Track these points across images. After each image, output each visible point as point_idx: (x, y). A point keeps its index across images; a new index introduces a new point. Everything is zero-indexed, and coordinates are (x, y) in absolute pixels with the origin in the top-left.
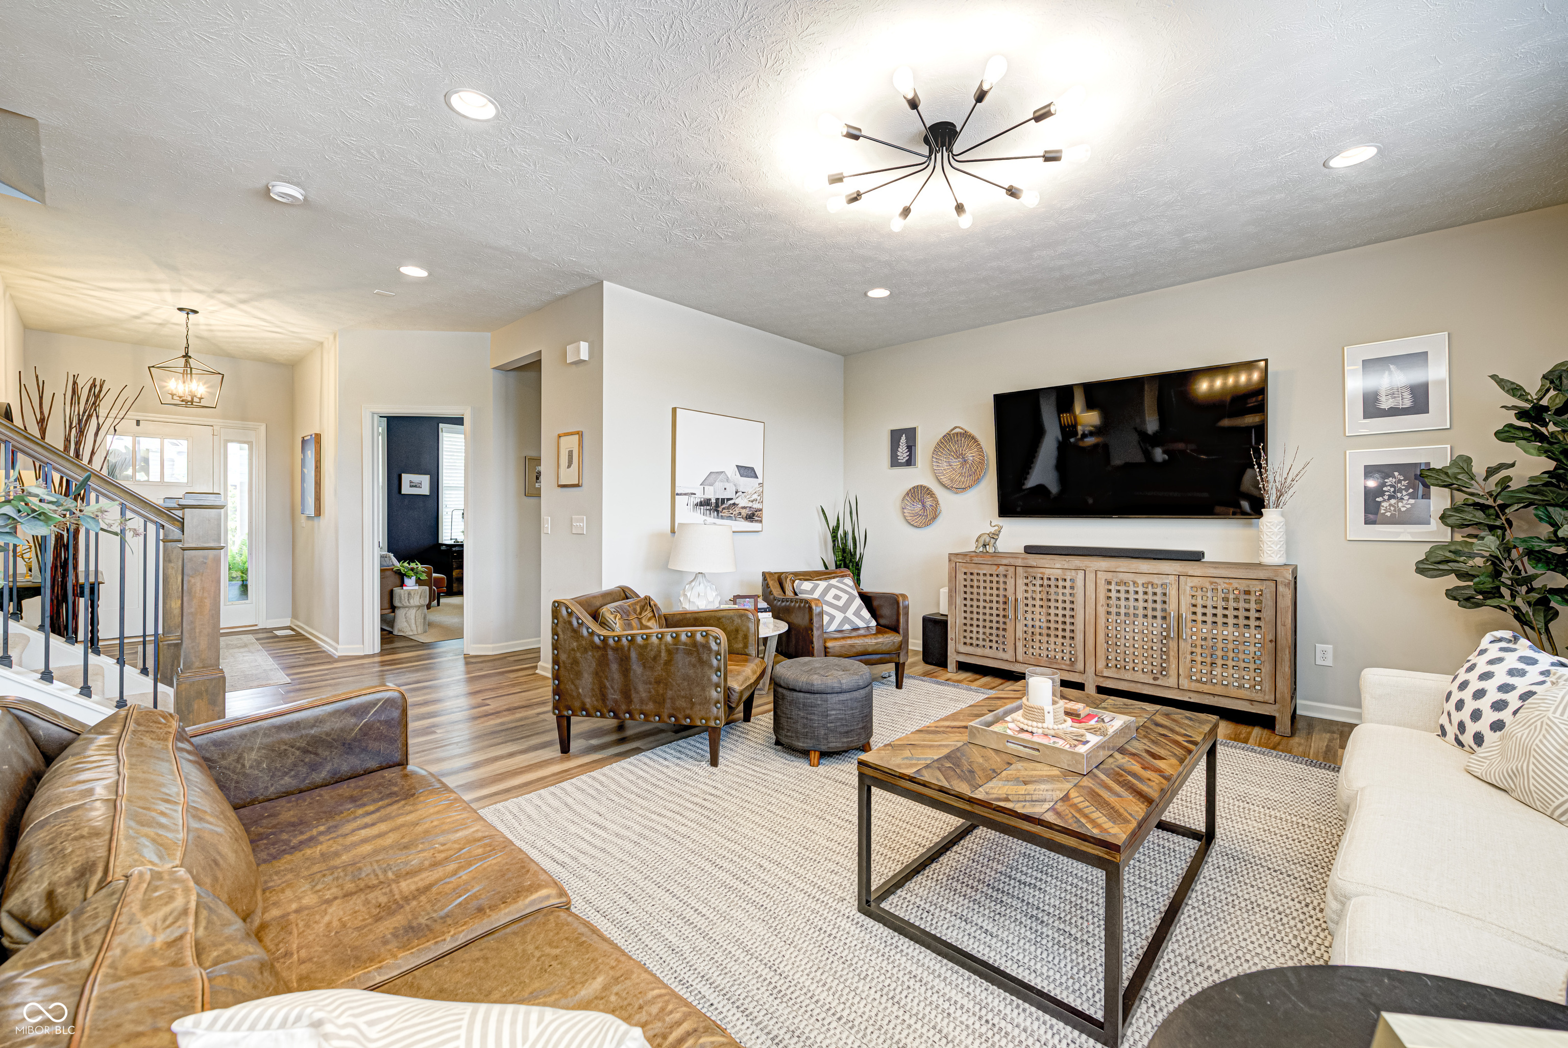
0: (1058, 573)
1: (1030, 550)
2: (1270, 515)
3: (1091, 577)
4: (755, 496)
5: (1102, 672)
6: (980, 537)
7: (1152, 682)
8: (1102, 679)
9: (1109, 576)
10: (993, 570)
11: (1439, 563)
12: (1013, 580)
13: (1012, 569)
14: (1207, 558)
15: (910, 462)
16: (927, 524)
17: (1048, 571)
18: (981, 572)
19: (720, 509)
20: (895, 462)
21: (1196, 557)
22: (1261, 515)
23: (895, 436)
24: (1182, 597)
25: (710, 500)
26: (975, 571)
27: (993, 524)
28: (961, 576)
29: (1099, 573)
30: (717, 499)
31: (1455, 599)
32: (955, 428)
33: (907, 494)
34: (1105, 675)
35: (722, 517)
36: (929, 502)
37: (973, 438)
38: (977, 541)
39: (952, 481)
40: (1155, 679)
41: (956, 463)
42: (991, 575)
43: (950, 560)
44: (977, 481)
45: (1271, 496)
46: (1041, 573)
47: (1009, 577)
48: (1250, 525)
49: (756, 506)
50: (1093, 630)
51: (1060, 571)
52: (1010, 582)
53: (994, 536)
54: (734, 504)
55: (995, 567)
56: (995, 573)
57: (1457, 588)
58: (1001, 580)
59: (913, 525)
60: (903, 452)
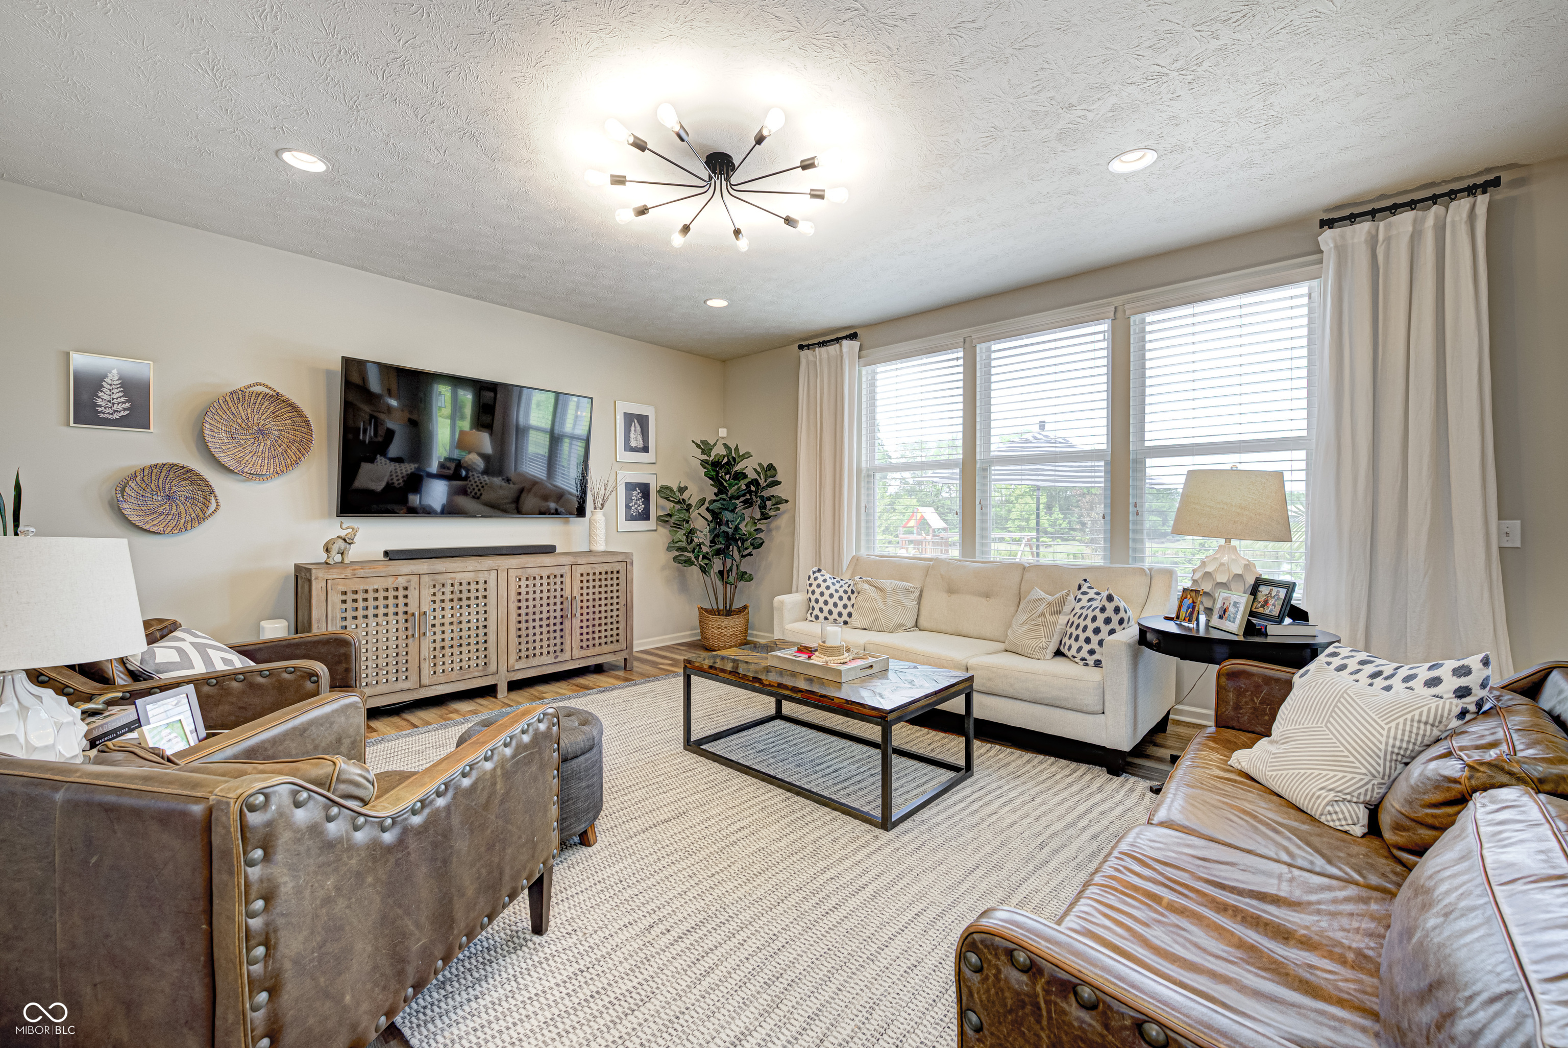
0: (470, 576)
1: (391, 556)
2: (592, 517)
3: (503, 576)
5: (513, 666)
6: (328, 541)
7: (553, 661)
8: (513, 673)
9: (519, 572)
10: (389, 583)
11: (676, 542)
12: (417, 592)
13: (416, 578)
14: (558, 551)
15: (132, 422)
16: (188, 526)
17: (458, 576)
18: (371, 588)
22: (587, 513)
24: (574, 583)
26: (361, 588)
27: (344, 526)
28: (336, 598)
29: (510, 571)
31: (679, 563)
32: (257, 384)
33: (130, 476)
34: (516, 668)
36: (184, 490)
37: (290, 405)
38: (327, 549)
39: (239, 461)
40: (556, 657)
41: (247, 436)
42: (386, 590)
44: (288, 467)
45: (590, 504)
46: (451, 579)
47: (411, 588)
48: (577, 522)
50: (505, 628)
51: (472, 574)
52: (413, 594)
53: (348, 540)
55: (391, 579)
57: (677, 557)
58: (401, 593)
59: (146, 530)
60: (112, 402)
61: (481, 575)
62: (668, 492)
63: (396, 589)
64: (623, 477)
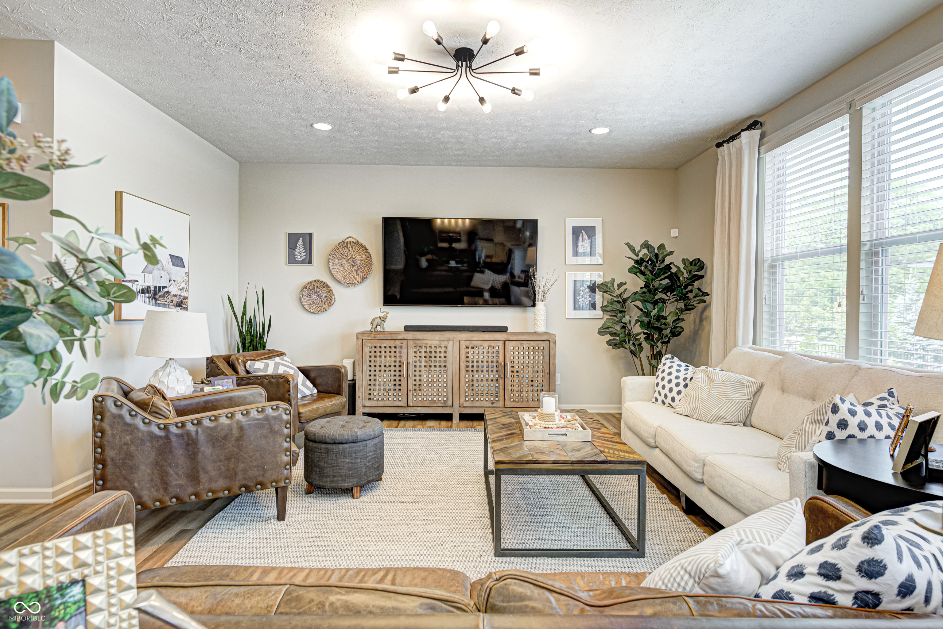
0: (435, 343)
1: (408, 329)
2: (540, 305)
3: (456, 344)
4: (183, 285)
5: (463, 404)
6: (374, 320)
7: (491, 405)
8: (463, 409)
9: (467, 343)
10: (392, 343)
11: (606, 328)
12: (406, 350)
13: (405, 342)
14: (509, 330)
15: (307, 261)
16: (323, 311)
17: (430, 343)
18: (383, 346)
19: (157, 297)
20: (292, 260)
21: (503, 330)
22: (534, 305)
23: (293, 239)
24: (506, 353)
25: (149, 287)
26: (378, 345)
27: (382, 311)
28: (366, 350)
29: (461, 342)
30: (155, 287)
31: (611, 345)
32: (349, 237)
33: (306, 287)
34: (465, 405)
35: (159, 305)
36: (324, 293)
37: (363, 246)
38: (372, 323)
39: (344, 277)
40: (493, 403)
41: (347, 265)
42: (390, 347)
43: (358, 338)
44: (365, 279)
45: (540, 295)
46: (425, 344)
47: (403, 347)
48: (530, 312)
49: (184, 294)
50: (458, 379)
51: (438, 342)
52: (404, 351)
53: (383, 319)
54: (168, 292)
55: (393, 341)
56: (393, 346)
57: (610, 340)
58: (398, 350)
59: (310, 312)
60: (300, 253)
61: (443, 342)
62: (605, 288)
63: (395, 347)
64: (571, 277)
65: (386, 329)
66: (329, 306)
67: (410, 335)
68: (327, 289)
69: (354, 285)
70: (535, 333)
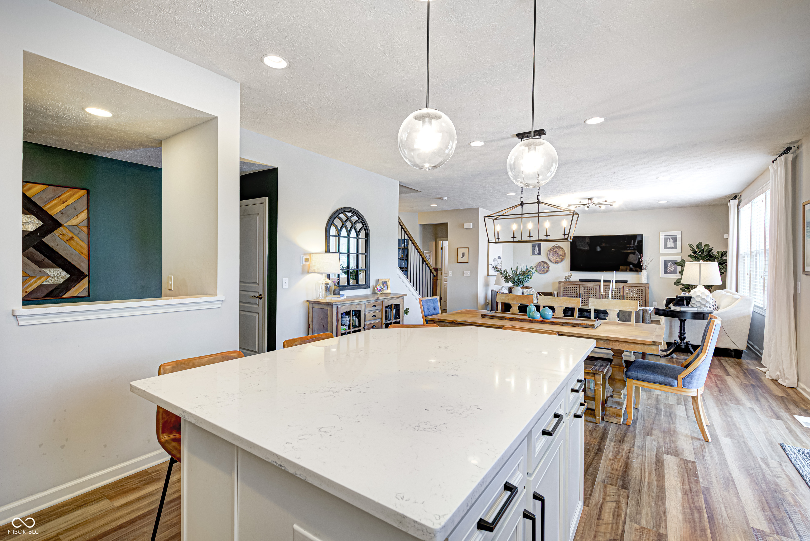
0: (592, 286)
1: (581, 280)
2: (644, 272)
4: (500, 265)
6: (566, 277)
9: (606, 287)
10: (573, 286)
11: (678, 282)
13: (579, 285)
14: (628, 282)
15: (539, 254)
16: (546, 273)
17: (589, 286)
18: (569, 287)
20: (533, 254)
21: (626, 282)
22: (641, 272)
23: (534, 246)
24: (624, 292)
25: (494, 266)
26: (567, 286)
27: (569, 273)
28: (563, 288)
29: (603, 286)
31: (681, 290)
32: (556, 245)
33: (539, 264)
36: (546, 266)
37: (562, 248)
38: (565, 278)
39: (554, 260)
41: (555, 255)
42: (572, 287)
43: (559, 283)
44: (562, 260)
45: (644, 267)
46: (587, 286)
47: (578, 288)
48: (638, 274)
49: (501, 268)
52: (578, 289)
53: (570, 277)
56: (573, 287)
57: (682, 288)
58: (575, 288)
59: (540, 273)
60: (536, 251)
61: (595, 286)
62: (679, 264)
63: (574, 287)
64: (663, 259)
65: (571, 280)
66: (548, 271)
67: (581, 283)
68: (547, 265)
69: (558, 263)
70: (641, 284)
